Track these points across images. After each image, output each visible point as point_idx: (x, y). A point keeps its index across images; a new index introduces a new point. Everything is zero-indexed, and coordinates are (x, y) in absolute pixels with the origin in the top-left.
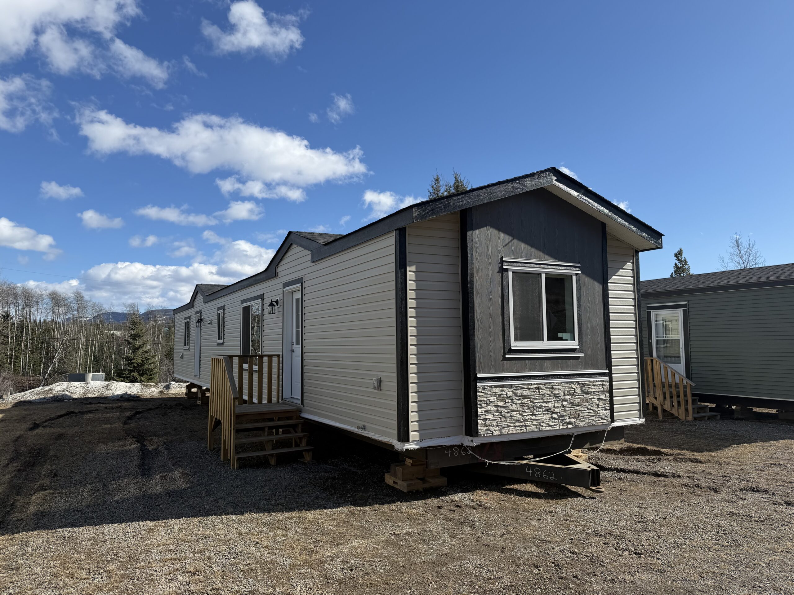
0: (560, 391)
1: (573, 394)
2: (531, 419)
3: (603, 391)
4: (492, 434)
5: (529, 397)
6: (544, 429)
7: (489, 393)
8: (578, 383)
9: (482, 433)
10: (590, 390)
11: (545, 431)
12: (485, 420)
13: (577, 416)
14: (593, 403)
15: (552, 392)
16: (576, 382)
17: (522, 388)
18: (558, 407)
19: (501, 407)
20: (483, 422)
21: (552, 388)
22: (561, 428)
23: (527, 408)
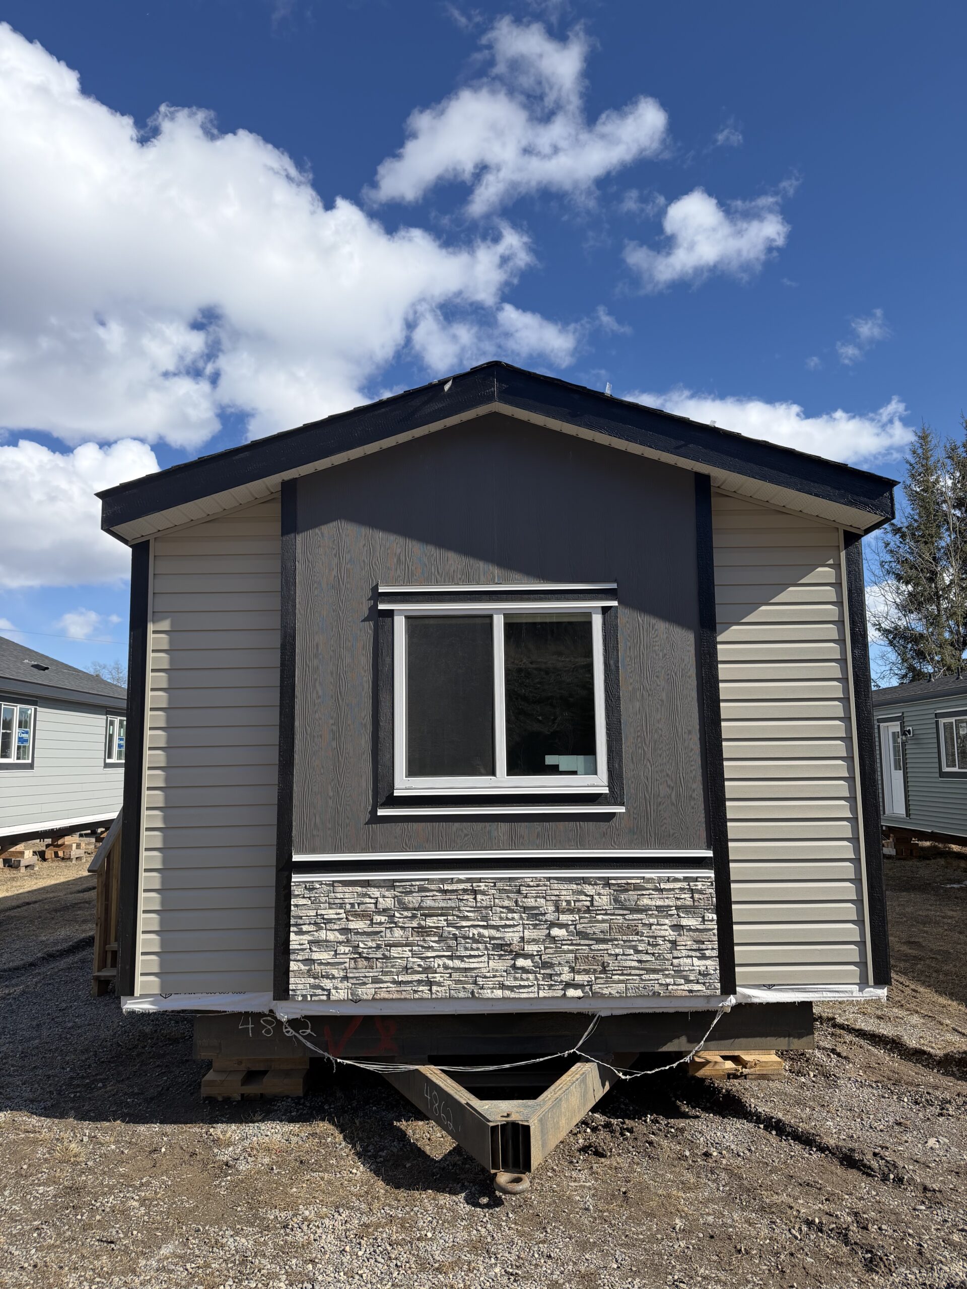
0: (543, 901)
1: (588, 910)
2: (446, 967)
3: (694, 907)
4: (328, 995)
5: (443, 912)
6: (487, 994)
7: (323, 899)
8: (606, 882)
9: (298, 992)
10: (645, 901)
11: (488, 999)
12: (309, 961)
13: (600, 968)
14: (655, 937)
15: (516, 902)
16: (599, 878)
17: (422, 889)
18: (535, 941)
19: (357, 933)
20: (303, 967)
21: (519, 892)
22: (542, 994)
23: (437, 939)
